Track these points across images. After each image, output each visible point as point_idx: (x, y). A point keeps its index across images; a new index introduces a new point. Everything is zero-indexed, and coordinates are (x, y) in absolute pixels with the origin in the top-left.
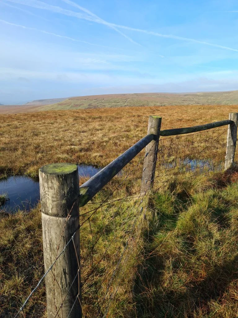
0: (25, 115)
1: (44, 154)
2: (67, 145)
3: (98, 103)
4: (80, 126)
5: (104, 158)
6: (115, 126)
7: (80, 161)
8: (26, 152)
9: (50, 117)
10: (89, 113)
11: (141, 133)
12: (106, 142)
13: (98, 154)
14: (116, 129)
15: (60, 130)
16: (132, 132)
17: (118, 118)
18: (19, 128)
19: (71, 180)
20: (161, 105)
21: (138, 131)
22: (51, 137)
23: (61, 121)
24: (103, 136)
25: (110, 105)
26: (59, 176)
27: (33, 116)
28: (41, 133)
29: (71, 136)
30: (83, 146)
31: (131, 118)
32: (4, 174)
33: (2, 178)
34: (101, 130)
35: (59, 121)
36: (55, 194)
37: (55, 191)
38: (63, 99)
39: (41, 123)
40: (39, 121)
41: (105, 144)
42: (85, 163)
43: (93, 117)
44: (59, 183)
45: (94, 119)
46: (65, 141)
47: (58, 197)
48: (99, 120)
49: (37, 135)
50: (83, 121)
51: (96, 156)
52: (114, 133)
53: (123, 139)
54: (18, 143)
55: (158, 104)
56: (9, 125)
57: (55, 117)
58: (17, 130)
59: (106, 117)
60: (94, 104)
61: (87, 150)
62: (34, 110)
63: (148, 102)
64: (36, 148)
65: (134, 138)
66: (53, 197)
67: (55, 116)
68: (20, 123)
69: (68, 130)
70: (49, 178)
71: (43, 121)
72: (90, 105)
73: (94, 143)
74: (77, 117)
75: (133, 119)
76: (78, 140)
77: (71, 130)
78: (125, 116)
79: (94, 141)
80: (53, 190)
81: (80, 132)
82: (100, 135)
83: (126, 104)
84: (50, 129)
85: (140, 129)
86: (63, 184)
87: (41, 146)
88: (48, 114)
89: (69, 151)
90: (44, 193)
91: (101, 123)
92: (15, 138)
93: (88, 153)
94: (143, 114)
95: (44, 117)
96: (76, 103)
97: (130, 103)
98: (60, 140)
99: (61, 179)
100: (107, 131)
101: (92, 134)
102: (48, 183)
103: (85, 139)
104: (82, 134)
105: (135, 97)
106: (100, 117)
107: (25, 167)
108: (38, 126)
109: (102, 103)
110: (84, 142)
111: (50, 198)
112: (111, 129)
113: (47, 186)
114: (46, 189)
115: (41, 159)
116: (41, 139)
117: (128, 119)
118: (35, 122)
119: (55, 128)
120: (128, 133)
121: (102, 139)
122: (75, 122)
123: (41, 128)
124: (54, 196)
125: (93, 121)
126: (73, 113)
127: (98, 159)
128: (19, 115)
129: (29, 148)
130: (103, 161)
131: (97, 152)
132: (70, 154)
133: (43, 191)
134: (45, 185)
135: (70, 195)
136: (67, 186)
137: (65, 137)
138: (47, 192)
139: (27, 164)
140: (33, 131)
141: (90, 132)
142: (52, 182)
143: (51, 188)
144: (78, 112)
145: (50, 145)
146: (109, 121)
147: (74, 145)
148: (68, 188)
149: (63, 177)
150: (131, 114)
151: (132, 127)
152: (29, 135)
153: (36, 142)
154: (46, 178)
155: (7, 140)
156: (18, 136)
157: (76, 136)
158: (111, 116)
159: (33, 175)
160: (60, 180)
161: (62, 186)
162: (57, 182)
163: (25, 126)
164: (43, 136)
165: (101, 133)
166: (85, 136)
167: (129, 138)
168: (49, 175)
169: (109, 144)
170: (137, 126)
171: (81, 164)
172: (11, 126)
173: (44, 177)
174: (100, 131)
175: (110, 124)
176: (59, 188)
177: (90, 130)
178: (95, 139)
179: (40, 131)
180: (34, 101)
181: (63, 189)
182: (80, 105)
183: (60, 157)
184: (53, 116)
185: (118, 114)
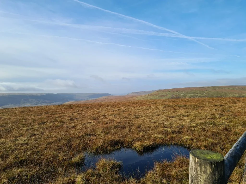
0: (128, 103)
1: (144, 133)
2: (161, 127)
3: (179, 94)
4: (169, 112)
5: (195, 141)
6: (200, 113)
7: (173, 142)
8: (131, 130)
9: (145, 105)
10: (174, 102)
11: (227, 121)
12: (194, 127)
13: (189, 137)
14: (202, 116)
15: (154, 115)
16: (218, 120)
17: (201, 107)
18: (125, 112)
19: (221, 168)
20: (239, 96)
21: (224, 119)
22: (148, 120)
23: (154, 108)
24: (190, 121)
25: (190, 96)
26: (212, 163)
27: (133, 103)
28: (141, 117)
29: (163, 120)
30: (174, 129)
31: (214, 107)
32: (118, 145)
33: (117, 148)
34: (188, 116)
35: (152, 107)
36: (207, 179)
37: (208, 175)
38: (153, 91)
39: (139, 108)
40: (138, 107)
41: (193, 129)
42: (178, 144)
43: (179, 105)
44: (212, 169)
45: (181, 107)
46: (159, 123)
47: (210, 181)
48: (184, 108)
49: (138, 118)
50: (171, 108)
51: (187, 139)
52: (200, 119)
53: (210, 126)
54: (126, 123)
55: (237, 95)
56: (119, 110)
57: (149, 105)
58: (124, 114)
59: (191, 106)
60: (176, 95)
61: (179, 132)
62: (132, 99)
63: (225, 93)
64: (138, 127)
65: (221, 125)
66: (205, 181)
67: (149, 103)
68: (126, 109)
69: (160, 115)
70: (202, 163)
71: (141, 107)
72: (173, 95)
73: (183, 127)
74: (166, 105)
75: (216, 108)
76: (169, 123)
77: (162, 115)
78: (208, 105)
79: (183, 125)
80: (206, 174)
81: (170, 117)
82: (188, 121)
83: (204, 95)
84: (146, 113)
85: (225, 117)
86: (215, 171)
87: (142, 126)
88: (144, 103)
89: (163, 132)
90: (196, 176)
91: (186, 110)
92: (123, 119)
93: (180, 135)
94: (225, 104)
95: (141, 104)
96: (162, 94)
97: (208, 94)
98: (155, 122)
99: (214, 166)
100: (193, 118)
101: (180, 119)
102: (201, 167)
103: (175, 123)
104: (172, 118)
105: (213, 89)
106: (185, 106)
107: (132, 142)
108: (138, 111)
109: (183, 94)
110: (174, 125)
111: (202, 181)
112: (197, 116)
113: (200, 170)
114: (199, 173)
115: (143, 136)
116: (141, 121)
117: (212, 108)
118: (135, 108)
119: (150, 113)
120: (214, 120)
121: (190, 124)
122: (165, 109)
123: (140, 113)
124: (207, 180)
125: (180, 109)
126: (162, 102)
127: (189, 142)
128: (124, 102)
129: (133, 127)
130: (194, 144)
131: (188, 135)
132: (164, 134)
133: (196, 173)
134: (198, 168)
135: (220, 181)
136: (218, 173)
137: (159, 121)
138: (199, 175)
139: (134, 140)
140: (135, 114)
141: (178, 118)
142: (205, 168)
143: (203, 172)
144: (166, 101)
145: (148, 126)
146: (193, 109)
147: (167, 128)
148: (219, 175)
149: (215, 165)
150: (213, 104)
151: (217, 116)
152: (133, 117)
153: (138, 123)
154: (199, 163)
155: (118, 120)
156: (125, 118)
157: (167, 120)
158: (194, 105)
159: (138, 149)
160: (212, 166)
161: (214, 172)
162: (210, 168)
163: (129, 110)
164: (142, 118)
165: (188, 119)
166: (175, 121)
167: (215, 125)
168: (202, 160)
169: (196, 129)
170: (222, 115)
171: (174, 144)
172: (120, 111)
173: (198, 161)
174: (186, 117)
175: (194, 112)
176: (211, 174)
177: (178, 116)
178: (184, 123)
179: (139, 115)
180: (132, 93)
181: (215, 176)
182: (165, 96)
183: (157, 137)
184: (148, 104)
185: (200, 103)
